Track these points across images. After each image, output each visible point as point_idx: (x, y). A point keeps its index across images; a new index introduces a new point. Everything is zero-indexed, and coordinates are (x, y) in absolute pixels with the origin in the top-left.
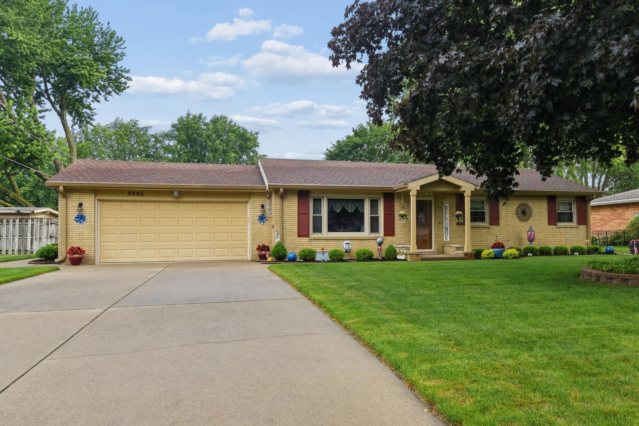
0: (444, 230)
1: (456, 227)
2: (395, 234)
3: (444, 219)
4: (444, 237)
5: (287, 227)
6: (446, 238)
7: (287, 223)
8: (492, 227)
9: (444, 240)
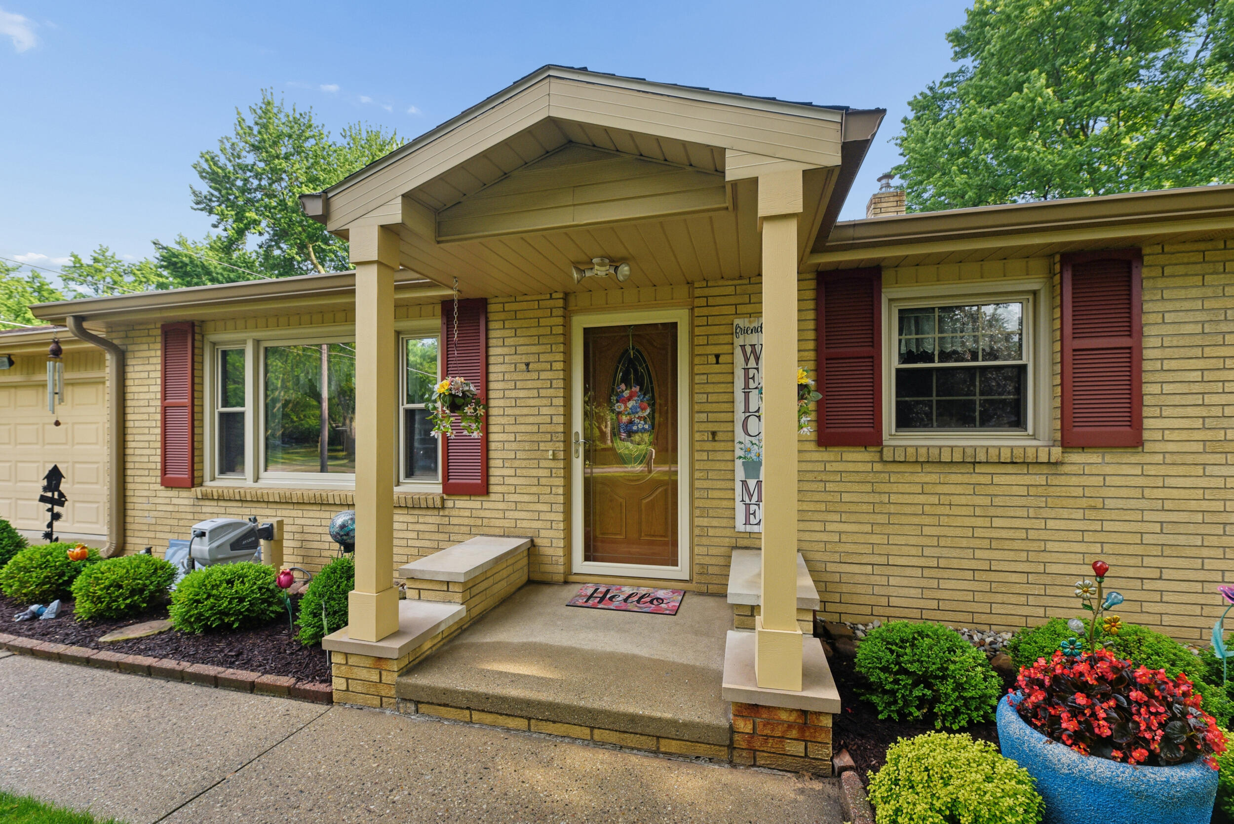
0: (740, 474)
1: (816, 456)
2: (493, 489)
3: (739, 416)
4: (740, 509)
5: (138, 452)
6: (748, 514)
7: (137, 438)
8: (1076, 457)
9: (740, 525)
